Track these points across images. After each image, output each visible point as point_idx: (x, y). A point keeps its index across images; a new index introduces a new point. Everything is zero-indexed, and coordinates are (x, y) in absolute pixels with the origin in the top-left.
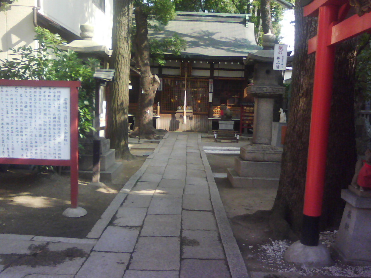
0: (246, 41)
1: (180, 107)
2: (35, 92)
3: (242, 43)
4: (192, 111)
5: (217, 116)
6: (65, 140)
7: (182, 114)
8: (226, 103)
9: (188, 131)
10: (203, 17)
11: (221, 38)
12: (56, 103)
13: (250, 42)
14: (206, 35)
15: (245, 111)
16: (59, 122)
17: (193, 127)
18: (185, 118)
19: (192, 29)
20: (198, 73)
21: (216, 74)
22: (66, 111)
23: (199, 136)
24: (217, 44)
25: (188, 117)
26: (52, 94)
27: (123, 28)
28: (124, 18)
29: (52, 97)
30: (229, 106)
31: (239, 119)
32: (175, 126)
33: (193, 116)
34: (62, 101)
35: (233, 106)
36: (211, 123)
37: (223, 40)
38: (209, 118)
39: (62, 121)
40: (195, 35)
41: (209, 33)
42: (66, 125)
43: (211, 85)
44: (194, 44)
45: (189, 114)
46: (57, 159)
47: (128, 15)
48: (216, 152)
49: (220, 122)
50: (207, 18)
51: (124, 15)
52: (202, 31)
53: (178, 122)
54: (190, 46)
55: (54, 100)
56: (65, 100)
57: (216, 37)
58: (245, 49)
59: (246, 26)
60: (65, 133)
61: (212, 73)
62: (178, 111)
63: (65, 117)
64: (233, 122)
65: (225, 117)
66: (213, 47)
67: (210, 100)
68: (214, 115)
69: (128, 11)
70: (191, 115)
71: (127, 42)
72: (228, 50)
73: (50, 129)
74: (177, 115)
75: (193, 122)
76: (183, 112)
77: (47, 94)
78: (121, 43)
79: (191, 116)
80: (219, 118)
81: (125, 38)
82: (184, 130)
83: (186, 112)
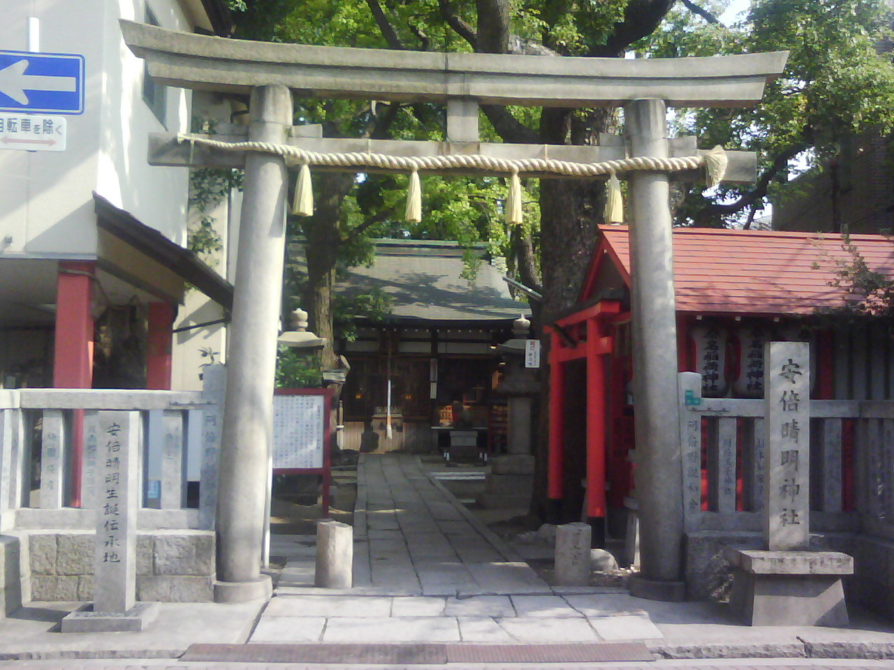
0: (492, 291)
1: (379, 410)
2: (287, 400)
3: (487, 294)
4: (400, 415)
5: (446, 423)
6: (318, 448)
7: (382, 421)
8: (461, 400)
9: (395, 452)
10: (416, 249)
11: (450, 286)
12: (309, 411)
13: (499, 294)
14: (422, 281)
15: (494, 412)
16: (312, 429)
17: (404, 444)
18: (389, 428)
19: (397, 272)
20: (409, 348)
21: (442, 349)
22: (319, 418)
23: (418, 459)
24: (442, 298)
25: (395, 427)
26: (305, 402)
27: (323, 303)
28: (325, 288)
29: (305, 405)
30: (467, 404)
31: (486, 428)
32: (370, 442)
33: (404, 424)
34: (315, 409)
35: (473, 404)
36: (436, 436)
37: (453, 290)
38: (433, 428)
39: (315, 429)
40: (403, 281)
41: (427, 277)
42: (318, 433)
43: (434, 368)
44: (404, 299)
45: (396, 421)
46: (309, 467)
47: (330, 284)
48: (454, 478)
49: (452, 434)
50: (423, 249)
51: (324, 285)
52: (415, 274)
53: (377, 437)
54: (397, 303)
55: (307, 408)
56: (319, 407)
57: (439, 285)
58: (491, 306)
59: (492, 264)
60: (318, 440)
61: (434, 347)
62: (375, 416)
63: (318, 425)
64: (476, 434)
65: (461, 423)
66: (437, 304)
67: (433, 394)
68: (441, 421)
69: (330, 279)
70: (398, 422)
71: (329, 321)
72: (462, 309)
73: (302, 437)
74: (375, 423)
75: (404, 435)
76: (386, 418)
77: (300, 402)
78: (322, 323)
79: (399, 424)
80: (450, 426)
81: (326, 315)
82: (387, 449)
83: (392, 418)
